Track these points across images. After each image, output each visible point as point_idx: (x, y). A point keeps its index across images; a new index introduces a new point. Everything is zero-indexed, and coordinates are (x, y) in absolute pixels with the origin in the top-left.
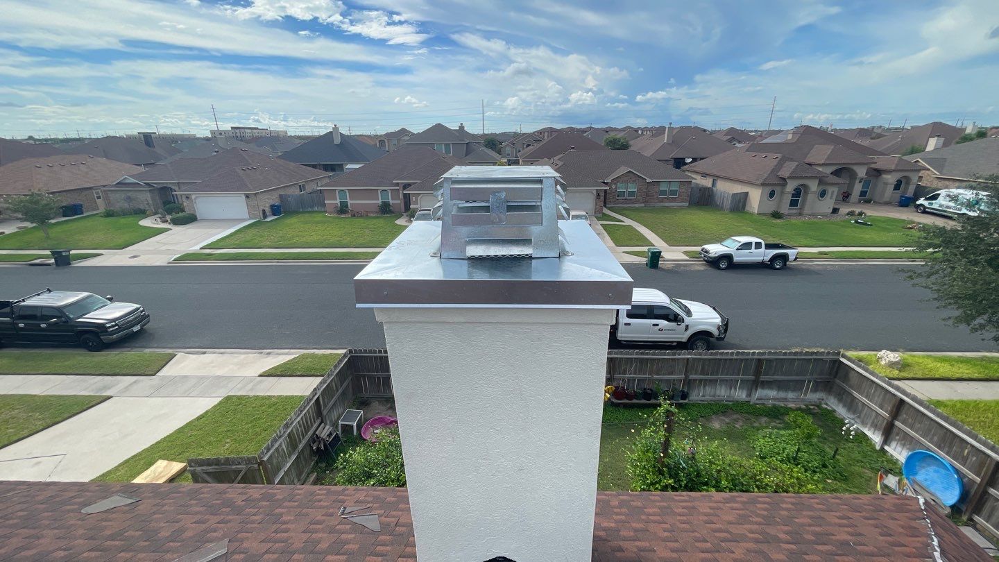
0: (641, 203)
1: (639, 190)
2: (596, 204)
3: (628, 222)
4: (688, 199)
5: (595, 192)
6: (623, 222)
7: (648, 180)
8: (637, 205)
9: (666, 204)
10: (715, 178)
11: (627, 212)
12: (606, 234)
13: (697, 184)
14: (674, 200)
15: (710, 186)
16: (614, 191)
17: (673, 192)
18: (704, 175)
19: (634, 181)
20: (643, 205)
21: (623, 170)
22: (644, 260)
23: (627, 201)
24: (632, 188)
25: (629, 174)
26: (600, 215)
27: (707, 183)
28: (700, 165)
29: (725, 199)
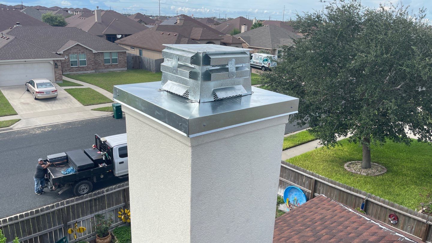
0: (92, 70)
1: (89, 59)
2: (55, 72)
3: (86, 85)
4: (126, 65)
5: (52, 63)
6: (82, 86)
7: (94, 52)
8: (89, 72)
9: (112, 70)
10: (141, 49)
11: (83, 78)
12: (72, 97)
13: (129, 53)
14: (116, 66)
15: (138, 54)
16: (67, 61)
17: (115, 61)
18: (133, 47)
19: (83, 53)
20: (94, 71)
21: (71, 44)
22: (110, 114)
23: (79, 69)
24: (83, 58)
25: (78, 47)
26: (61, 82)
27: (135, 52)
28: (127, 40)
29: (151, 64)
